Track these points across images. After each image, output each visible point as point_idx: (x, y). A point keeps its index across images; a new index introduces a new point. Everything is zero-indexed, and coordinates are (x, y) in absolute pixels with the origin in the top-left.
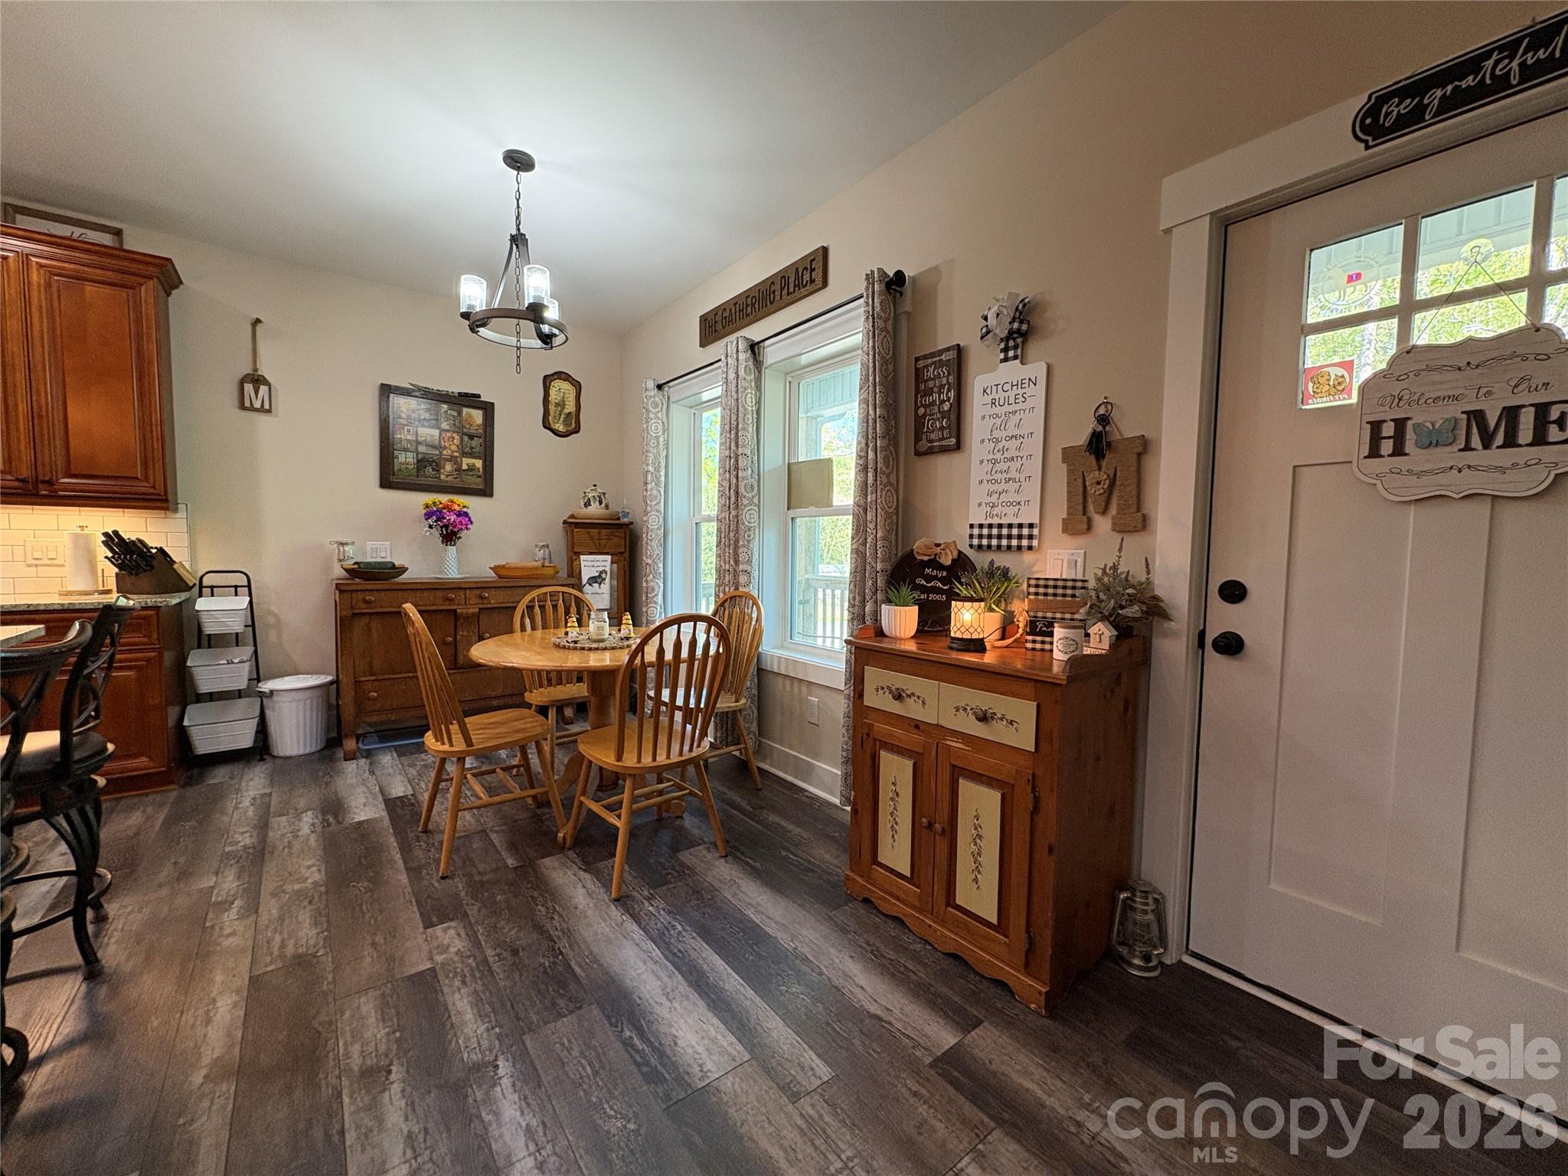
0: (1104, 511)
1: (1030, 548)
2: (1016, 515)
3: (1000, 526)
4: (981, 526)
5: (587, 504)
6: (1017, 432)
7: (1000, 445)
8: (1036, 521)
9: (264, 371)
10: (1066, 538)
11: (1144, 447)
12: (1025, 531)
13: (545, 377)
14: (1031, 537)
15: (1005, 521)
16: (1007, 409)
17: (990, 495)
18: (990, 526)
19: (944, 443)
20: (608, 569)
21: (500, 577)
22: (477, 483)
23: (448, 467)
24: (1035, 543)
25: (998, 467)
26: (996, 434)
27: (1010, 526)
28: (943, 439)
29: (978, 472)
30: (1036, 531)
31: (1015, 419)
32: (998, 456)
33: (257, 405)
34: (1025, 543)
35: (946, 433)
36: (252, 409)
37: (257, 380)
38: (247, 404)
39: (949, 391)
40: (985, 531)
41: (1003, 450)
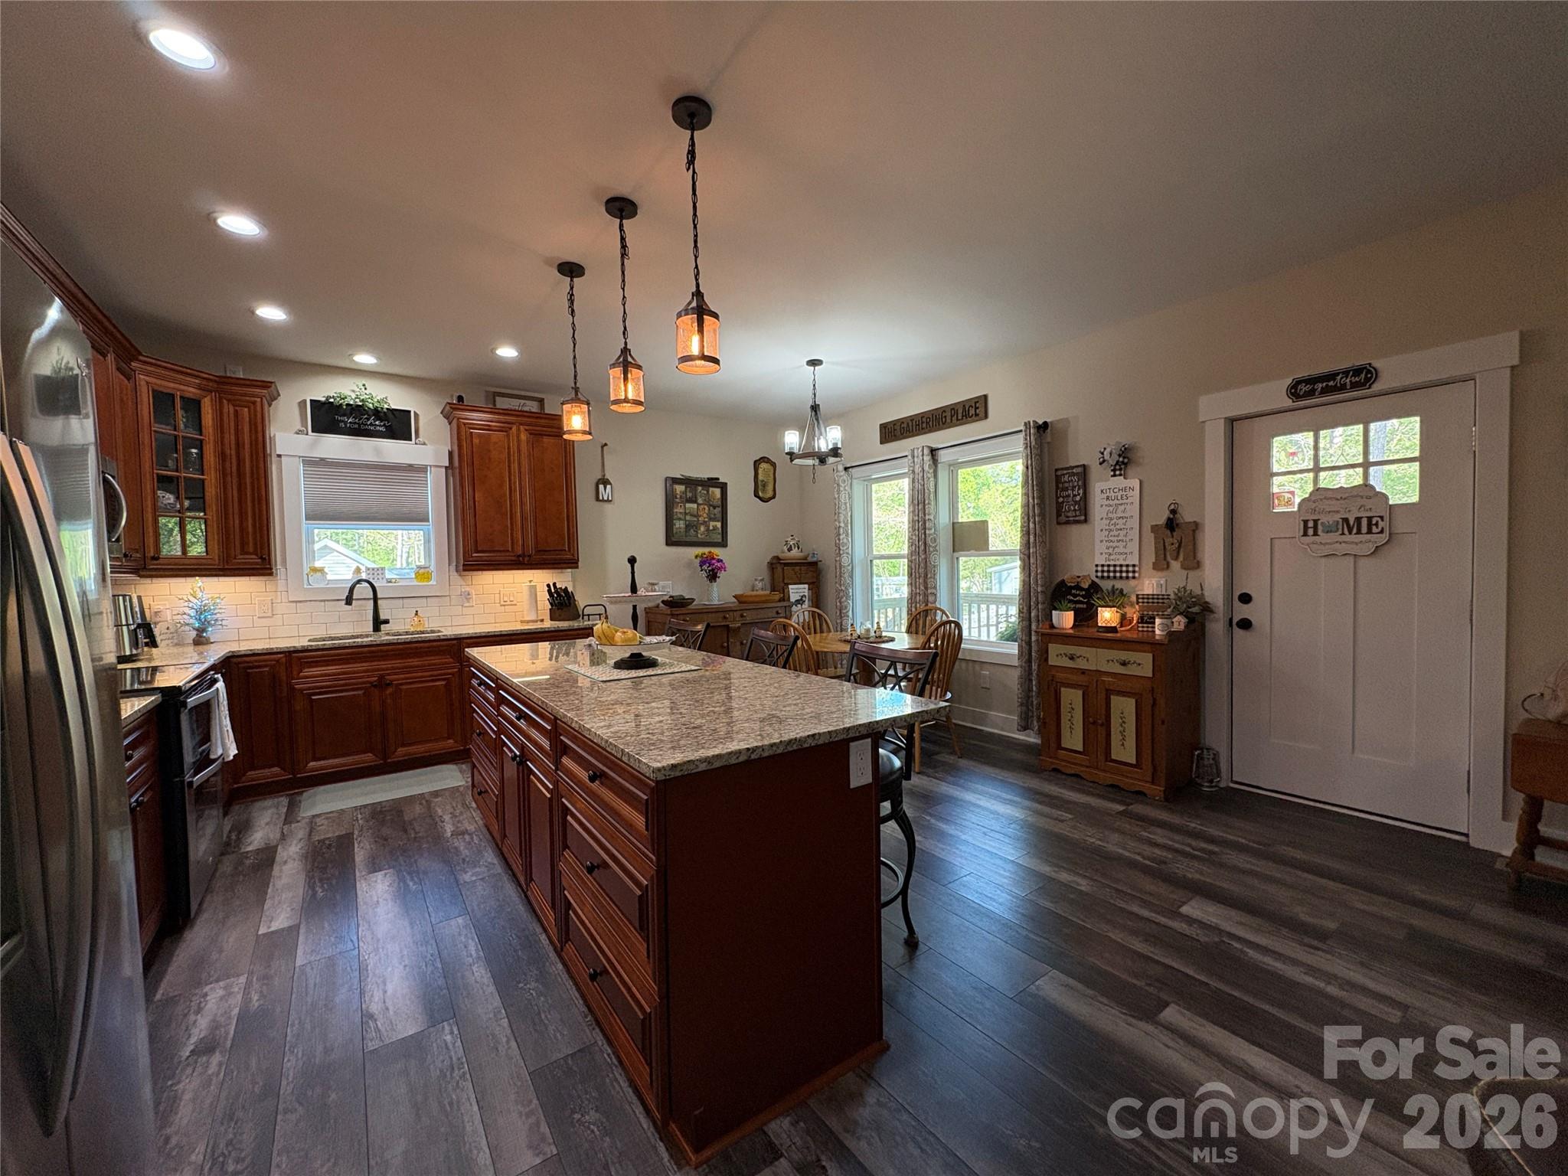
0: (1176, 559)
1: (1134, 578)
2: (1125, 560)
3: (1115, 566)
4: (1103, 566)
5: (790, 550)
6: (1123, 515)
7: (1113, 522)
8: (1137, 563)
9: (608, 476)
10: (1155, 572)
11: (1196, 527)
12: (1131, 569)
13: (755, 462)
14: (1134, 572)
15: (1118, 563)
16: (1116, 502)
17: (1108, 548)
18: (1109, 566)
19: (1077, 518)
20: (806, 594)
21: (740, 602)
22: (718, 538)
23: (702, 529)
24: (1137, 575)
25: (1111, 533)
26: (1110, 515)
27: (1121, 566)
28: (1076, 516)
29: (1099, 535)
30: (1137, 569)
31: (1122, 508)
32: (1112, 527)
33: (606, 498)
34: (1131, 575)
35: (1078, 513)
36: (603, 500)
37: (605, 482)
38: (601, 498)
39: (1079, 489)
40: (1106, 569)
41: (1115, 524)
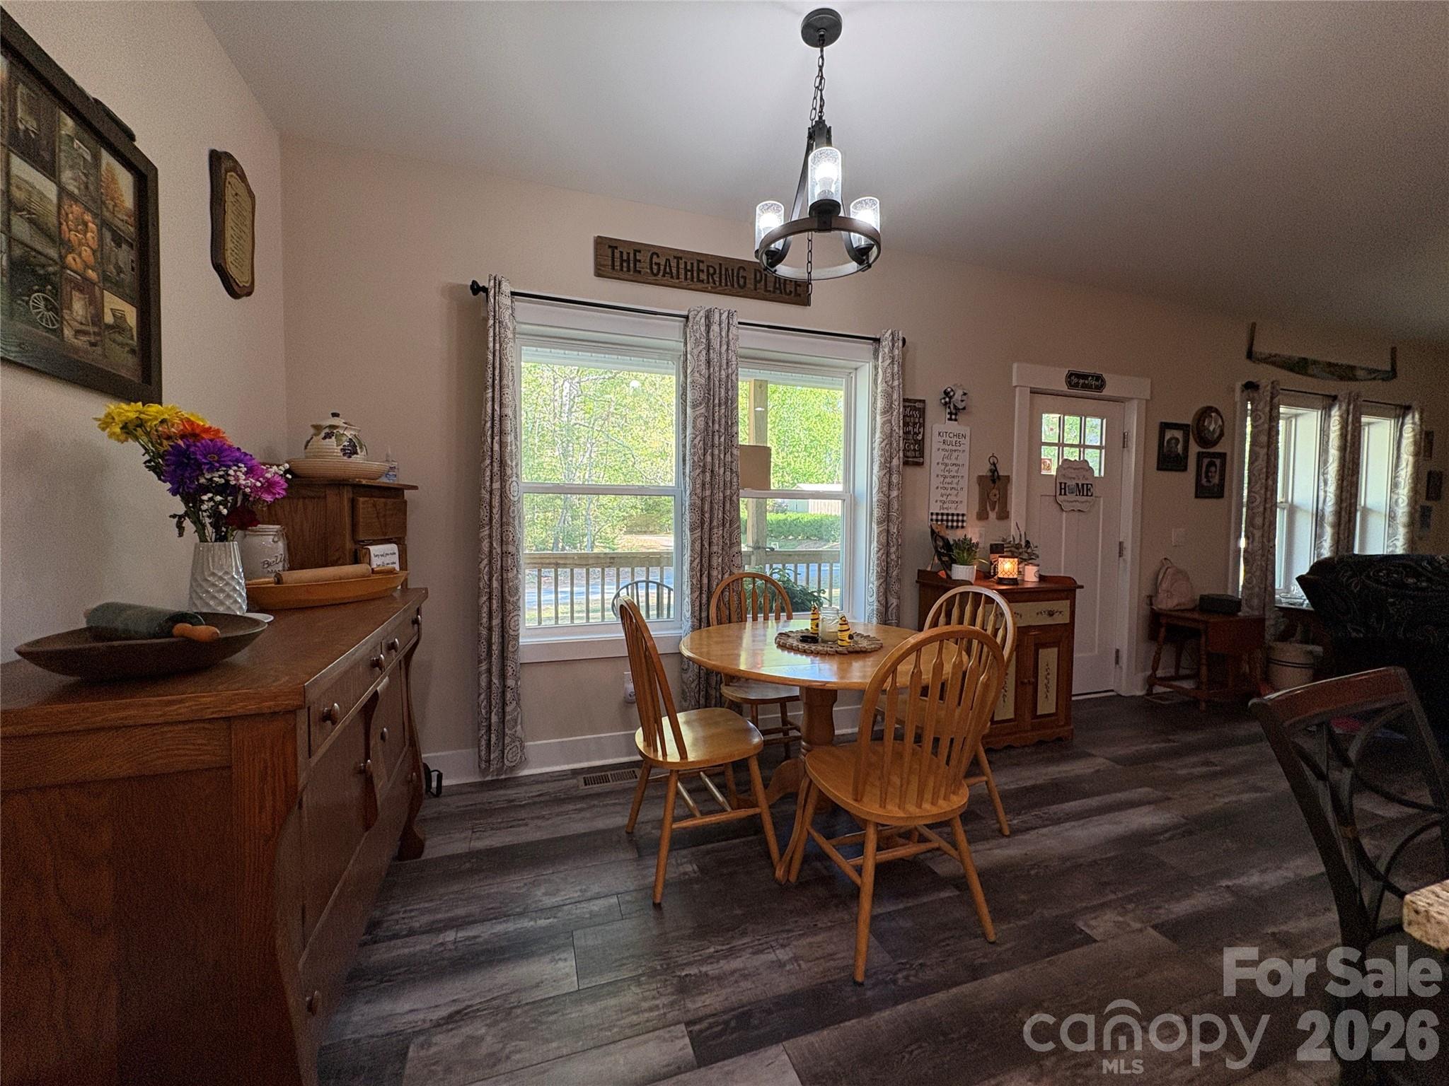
0: (993, 509)
1: (963, 527)
2: (956, 509)
3: (948, 515)
4: (937, 514)
6: (955, 462)
7: (947, 468)
8: (965, 512)
10: (977, 522)
11: (1008, 478)
12: (960, 518)
13: (213, 155)
14: (963, 521)
15: (950, 512)
16: (950, 447)
17: (942, 496)
18: (942, 514)
19: (915, 460)
24: (965, 524)
25: (947, 480)
26: (946, 461)
27: (953, 515)
28: (915, 457)
29: (935, 482)
30: (965, 518)
31: (955, 454)
32: (947, 474)
34: (960, 524)
35: (917, 453)
39: (920, 428)
40: (940, 517)
41: (949, 471)
